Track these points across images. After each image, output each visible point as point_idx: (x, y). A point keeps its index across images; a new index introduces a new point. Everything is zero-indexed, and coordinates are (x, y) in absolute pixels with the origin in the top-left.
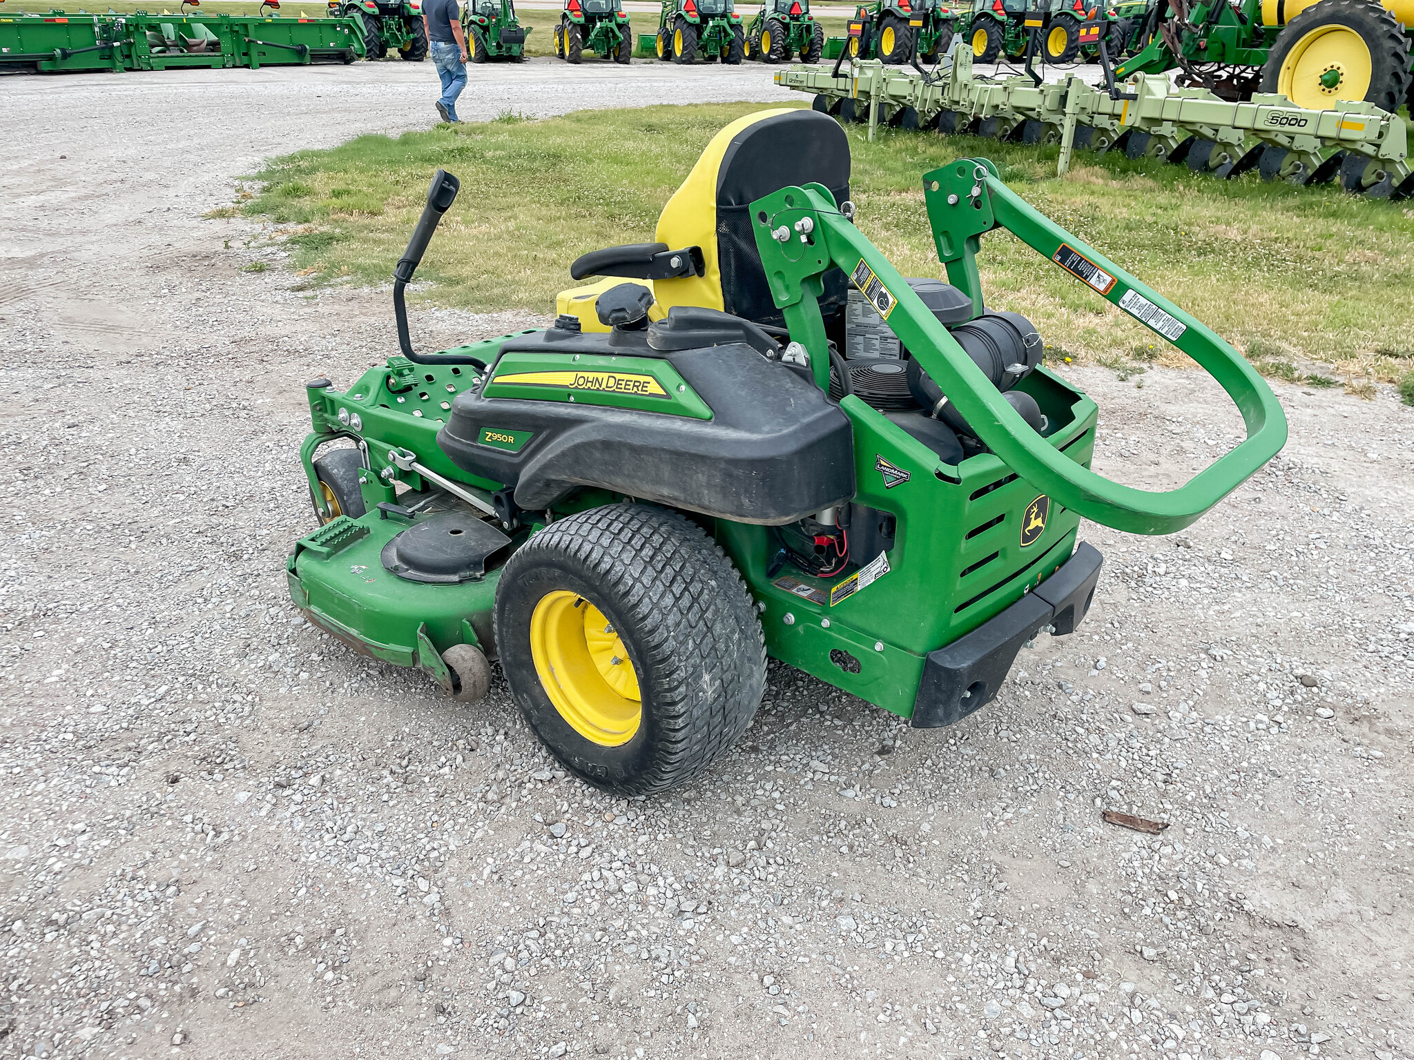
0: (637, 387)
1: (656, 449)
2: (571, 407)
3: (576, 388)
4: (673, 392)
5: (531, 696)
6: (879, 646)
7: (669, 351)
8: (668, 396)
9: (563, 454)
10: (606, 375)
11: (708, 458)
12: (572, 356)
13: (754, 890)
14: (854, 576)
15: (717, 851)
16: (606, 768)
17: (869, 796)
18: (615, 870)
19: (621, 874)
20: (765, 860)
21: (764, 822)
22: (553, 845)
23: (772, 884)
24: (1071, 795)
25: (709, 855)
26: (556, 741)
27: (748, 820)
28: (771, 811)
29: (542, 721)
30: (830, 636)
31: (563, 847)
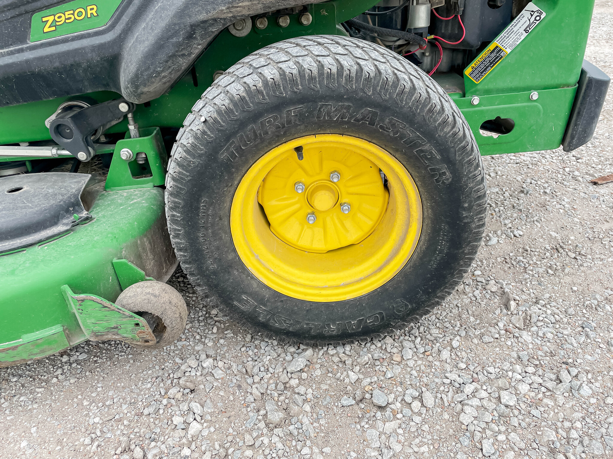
5: (250, 294)
6: (535, 95)
13: (565, 332)
14: (491, 47)
15: (501, 325)
16: (380, 314)
17: (504, 236)
18: (474, 394)
19: (484, 394)
20: (535, 309)
21: (488, 287)
22: (394, 416)
23: (565, 320)
24: (565, 183)
25: (503, 332)
26: (298, 322)
27: (477, 293)
28: (479, 279)
29: (273, 313)
30: (482, 112)
31: (406, 411)
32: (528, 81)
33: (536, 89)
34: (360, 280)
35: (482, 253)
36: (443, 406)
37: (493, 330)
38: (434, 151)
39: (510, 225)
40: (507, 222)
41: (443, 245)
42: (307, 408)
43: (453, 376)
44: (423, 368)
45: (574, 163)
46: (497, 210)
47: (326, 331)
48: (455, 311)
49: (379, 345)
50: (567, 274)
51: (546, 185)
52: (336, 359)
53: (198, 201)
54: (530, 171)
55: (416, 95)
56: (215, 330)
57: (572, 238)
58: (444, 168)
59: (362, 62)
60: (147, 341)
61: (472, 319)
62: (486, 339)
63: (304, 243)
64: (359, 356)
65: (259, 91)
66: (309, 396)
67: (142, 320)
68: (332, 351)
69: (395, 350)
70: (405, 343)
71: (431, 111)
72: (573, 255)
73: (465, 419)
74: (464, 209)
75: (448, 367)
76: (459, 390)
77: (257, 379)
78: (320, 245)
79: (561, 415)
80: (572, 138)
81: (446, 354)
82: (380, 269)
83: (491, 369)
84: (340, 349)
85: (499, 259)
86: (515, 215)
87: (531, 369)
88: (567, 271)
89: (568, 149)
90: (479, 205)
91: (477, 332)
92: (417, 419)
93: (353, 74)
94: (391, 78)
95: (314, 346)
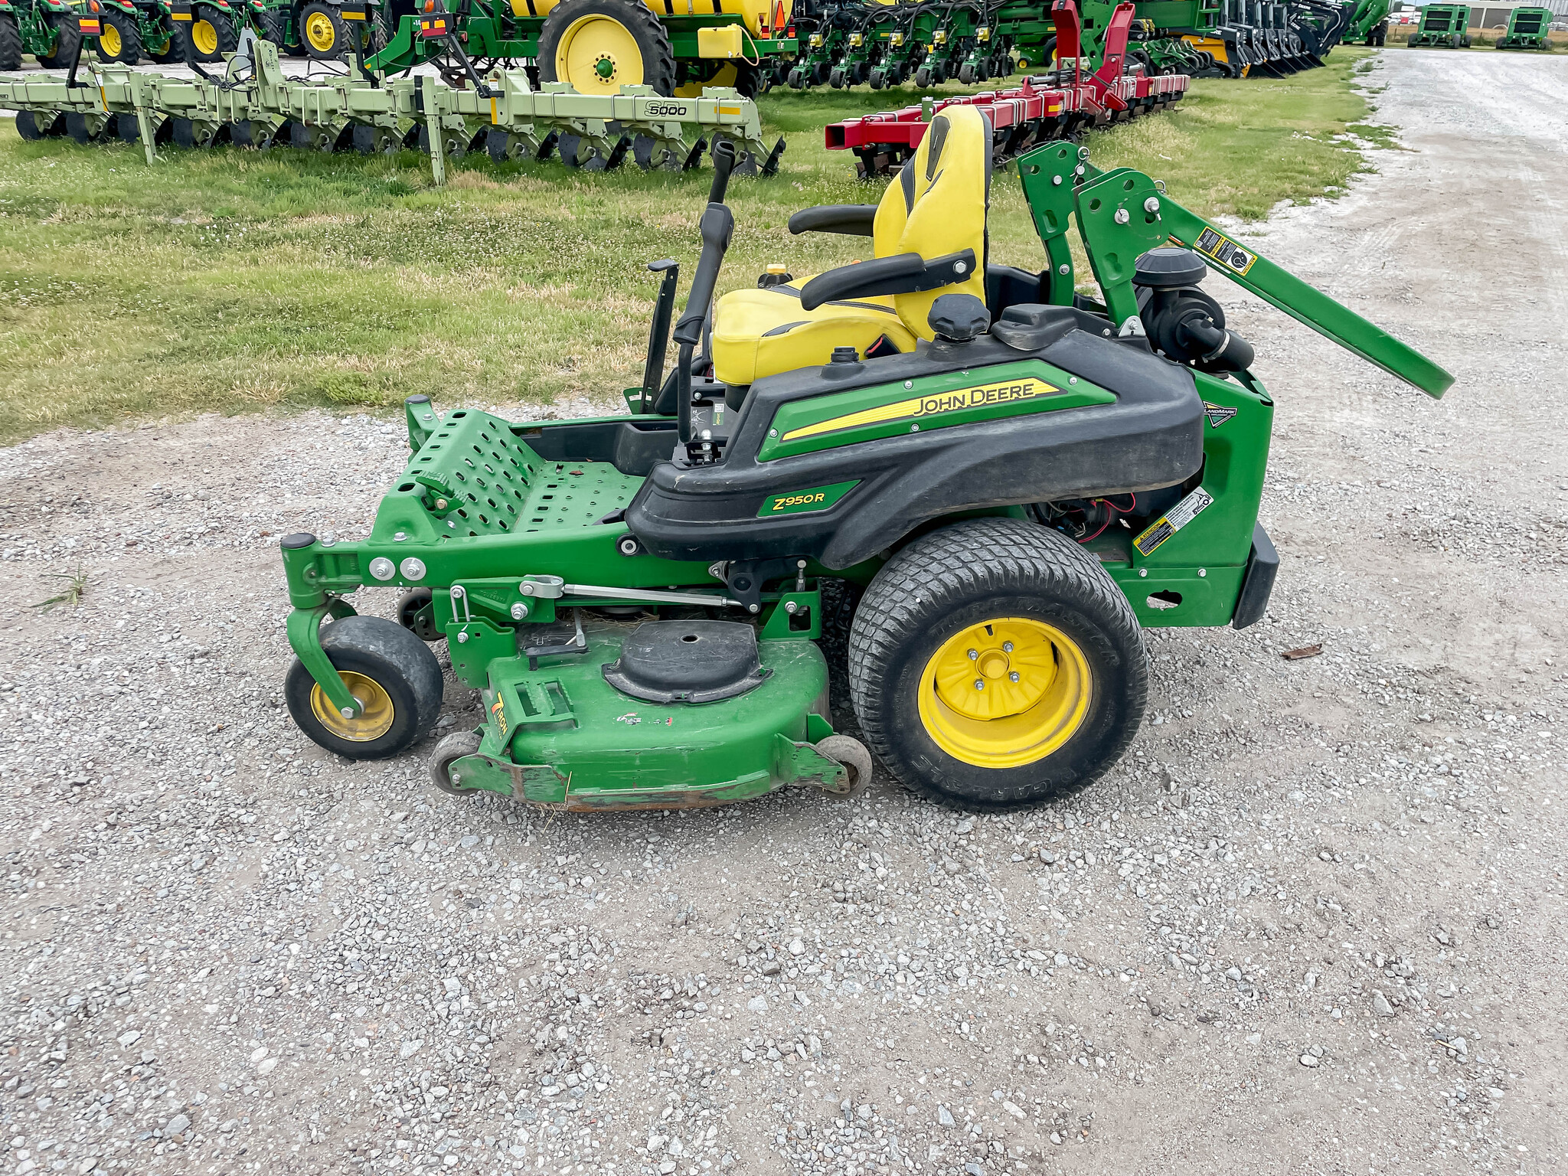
0: (1017, 392)
1: (1078, 444)
2: (918, 437)
3: (925, 414)
4: (1065, 384)
6: (1203, 573)
7: (1039, 350)
8: (1062, 391)
9: (942, 485)
10: (967, 392)
11: (1145, 434)
12: (900, 384)
13: (1220, 812)
14: (1161, 521)
15: (1160, 803)
16: (1047, 781)
17: (1171, 716)
18: (1131, 856)
19: (1139, 856)
20: (1194, 790)
21: (1149, 768)
22: (1061, 869)
23: (1222, 802)
24: (1252, 654)
25: (1161, 809)
26: (968, 786)
27: (1138, 773)
28: (1140, 760)
29: (946, 775)
30: (1149, 584)
31: (1071, 866)
32: (1198, 559)
33: (1204, 566)
34: (1028, 749)
35: (1143, 731)
36: (1104, 865)
37: (1152, 807)
38: (1106, 639)
39: (1179, 704)
40: (1175, 699)
41: (1109, 718)
42: (981, 861)
43: (1112, 843)
44: (1084, 836)
45: (1269, 627)
46: (1166, 683)
47: (993, 797)
48: (1115, 789)
49: (1041, 815)
50: (1233, 760)
51: (1228, 656)
52: (1000, 826)
53: (902, 667)
54: (1211, 634)
55: (1095, 596)
56: (868, 795)
57: (1246, 722)
58: (1114, 654)
59: (1053, 567)
60: (842, 790)
61: (1132, 797)
62: (1145, 814)
63: (969, 708)
64: (1023, 824)
65: (970, 584)
66: (980, 853)
67: (844, 769)
68: (995, 819)
69: (1057, 820)
70: (1066, 815)
71: (1105, 608)
72: (1243, 741)
73: (1123, 872)
74: (1130, 688)
75: (1108, 836)
76: (1119, 852)
77: (926, 838)
78: (985, 712)
79: (1205, 874)
80: (1241, 616)
81: (1106, 825)
82: (1048, 739)
83: (1148, 839)
84: (1003, 818)
85: (1163, 741)
86: (1186, 691)
87: (1183, 839)
88: (1232, 757)
89: (1237, 626)
90: (1142, 685)
91: (1137, 809)
92: (1081, 872)
93: (1047, 578)
94: (1075, 581)
95: (978, 812)
